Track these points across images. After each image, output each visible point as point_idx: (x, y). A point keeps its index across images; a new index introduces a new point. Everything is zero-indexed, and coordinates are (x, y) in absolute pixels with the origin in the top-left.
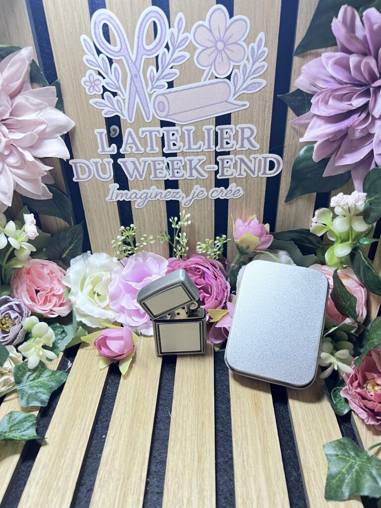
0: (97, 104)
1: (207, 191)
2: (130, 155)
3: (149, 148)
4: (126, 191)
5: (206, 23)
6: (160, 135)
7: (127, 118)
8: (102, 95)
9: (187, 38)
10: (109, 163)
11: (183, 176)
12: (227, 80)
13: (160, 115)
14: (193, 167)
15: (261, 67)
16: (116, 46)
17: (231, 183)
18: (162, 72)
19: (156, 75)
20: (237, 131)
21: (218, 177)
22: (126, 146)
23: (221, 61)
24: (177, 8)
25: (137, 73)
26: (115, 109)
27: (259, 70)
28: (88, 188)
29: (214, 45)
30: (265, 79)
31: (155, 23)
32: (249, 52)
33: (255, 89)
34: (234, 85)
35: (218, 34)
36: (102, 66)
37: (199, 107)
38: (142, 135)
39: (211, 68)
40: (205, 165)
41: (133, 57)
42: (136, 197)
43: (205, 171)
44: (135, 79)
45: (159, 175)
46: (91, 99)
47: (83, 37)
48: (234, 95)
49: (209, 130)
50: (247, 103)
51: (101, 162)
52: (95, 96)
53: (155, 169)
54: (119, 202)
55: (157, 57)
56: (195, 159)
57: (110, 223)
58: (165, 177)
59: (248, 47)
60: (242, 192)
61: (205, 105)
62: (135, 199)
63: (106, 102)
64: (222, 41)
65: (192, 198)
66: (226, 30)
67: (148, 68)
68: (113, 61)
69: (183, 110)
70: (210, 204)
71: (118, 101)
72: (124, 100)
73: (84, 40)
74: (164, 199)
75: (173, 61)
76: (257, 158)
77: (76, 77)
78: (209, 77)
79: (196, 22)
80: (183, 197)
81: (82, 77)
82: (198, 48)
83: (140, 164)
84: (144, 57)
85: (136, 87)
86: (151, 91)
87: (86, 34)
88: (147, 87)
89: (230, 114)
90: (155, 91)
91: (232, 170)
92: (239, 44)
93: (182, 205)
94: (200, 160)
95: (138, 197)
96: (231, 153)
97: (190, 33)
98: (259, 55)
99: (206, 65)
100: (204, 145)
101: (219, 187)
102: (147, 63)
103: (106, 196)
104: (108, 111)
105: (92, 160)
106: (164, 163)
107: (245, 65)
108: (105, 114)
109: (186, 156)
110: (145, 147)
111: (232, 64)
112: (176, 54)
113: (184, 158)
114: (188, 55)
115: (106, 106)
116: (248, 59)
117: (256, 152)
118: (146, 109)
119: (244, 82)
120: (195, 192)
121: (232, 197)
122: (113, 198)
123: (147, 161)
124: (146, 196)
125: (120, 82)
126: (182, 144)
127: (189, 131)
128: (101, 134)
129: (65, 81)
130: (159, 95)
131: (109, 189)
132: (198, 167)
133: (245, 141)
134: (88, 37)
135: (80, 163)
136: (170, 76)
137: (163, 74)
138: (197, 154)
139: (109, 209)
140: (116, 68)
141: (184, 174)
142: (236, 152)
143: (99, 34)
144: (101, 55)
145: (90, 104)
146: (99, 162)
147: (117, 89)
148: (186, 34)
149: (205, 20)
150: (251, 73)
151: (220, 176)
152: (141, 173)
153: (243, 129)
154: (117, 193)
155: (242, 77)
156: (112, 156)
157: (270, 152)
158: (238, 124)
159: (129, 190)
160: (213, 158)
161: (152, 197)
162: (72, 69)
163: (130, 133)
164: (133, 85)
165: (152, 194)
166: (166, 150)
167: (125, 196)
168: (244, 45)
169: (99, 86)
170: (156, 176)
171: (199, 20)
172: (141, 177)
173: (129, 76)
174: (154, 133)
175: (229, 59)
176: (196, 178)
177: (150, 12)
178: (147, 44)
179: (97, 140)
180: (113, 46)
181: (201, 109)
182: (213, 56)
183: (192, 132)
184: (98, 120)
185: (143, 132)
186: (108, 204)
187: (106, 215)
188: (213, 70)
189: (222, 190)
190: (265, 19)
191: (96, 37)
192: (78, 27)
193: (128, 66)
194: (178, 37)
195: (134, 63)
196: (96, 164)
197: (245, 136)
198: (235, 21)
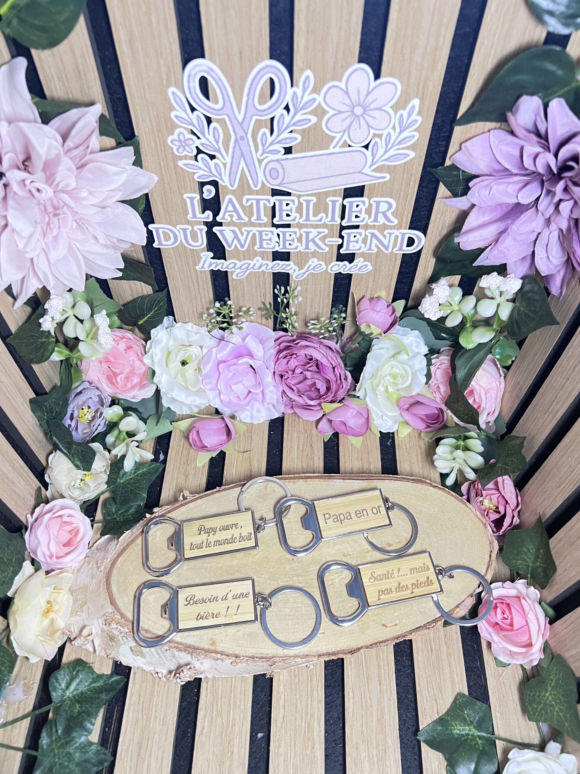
0: (188, 166)
1: (326, 265)
2: (229, 224)
3: (255, 217)
4: (223, 261)
5: (342, 85)
6: (270, 204)
7: (227, 183)
8: (196, 156)
9: (315, 99)
10: (201, 230)
11: (296, 248)
12: (364, 150)
13: (272, 183)
14: (310, 239)
15: (410, 137)
16: (217, 102)
17: (357, 258)
18: (278, 136)
19: (270, 139)
20: (370, 205)
21: (342, 251)
22: (225, 214)
23: (357, 128)
24: (303, 63)
25: (244, 135)
26: (211, 173)
27: (407, 140)
28: (173, 255)
29: (351, 109)
30: (414, 151)
31: (272, 80)
32: (395, 120)
33: (399, 161)
34: (372, 155)
35: (357, 97)
36: (196, 125)
37: (324, 176)
38: (247, 203)
39: (343, 135)
40: (326, 238)
41: (240, 118)
42: (234, 267)
43: (326, 245)
44: (240, 141)
45: (265, 245)
46: (180, 160)
47: (172, 89)
48: (371, 166)
49: (334, 203)
50: (388, 176)
51: (190, 228)
52: (186, 157)
53: (261, 240)
54: (212, 271)
55: (272, 119)
56: (314, 233)
57: (199, 292)
58: (274, 248)
59: (396, 114)
60: (370, 268)
61: (332, 175)
62: (233, 269)
63: (200, 164)
64: (362, 106)
65: (307, 271)
66: (368, 93)
67: (259, 130)
68: (212, 119)
69: (303, 179)
70: (328, 277)
71: (216, 164)
72: (225, 165)
73: (173, 93)
74: (271, 271)
75: (294, 125)
76: (393, 233)
77: (160, 135)
78: (340, 144)
79: (329, 82)
80: (295, 270)
81: (169, 135)
82: (328, 112)
83: (242, 234)
84: (255, 118)
85: (241, 150)
86: (261, 156)
87: (176, 86)
88: (257, 150)
89: (364, 186)
90: (267, 157)
91: (360, 244)
92: (384, 111)
93: (294, 277)
94: (319, 233)
95: (237, 267)
96: (360, 227)
97: (319, 94)
98: (410, 124)
99: (338, 131)
100: (327, 217)
101: (342, 261)
102: (259, 125)
103: (195, 264)
104: (201, 175)
105: (179, 227)
106: (273, 234)
107: (389, 134)
108: (199, 178)
109: (302, 228)
110: (250, 215)
111: (372, 131)
112: (298, 117)
113: (300, 230)
114: (314, 119)
115: (200, 169)
116: (394, 128)
117: (391, 228)
118: (254, 175)
119: (386, 152)
120: (310, 265)
121: (357, 272)
122: (204, 267)
123: (251, 231)
124: (248, 266)
125: (220, 144)
126: (298, 216)
127: (308, 202)
128: (192, 199)
129: (144, 137)
130: (272, 161)
131: (200, 258)
132: (317, 240)
133: (380, 216)
134: (179, 89)
135: (163, 228)
136: (288, 141)
137: (280, 138)
138: (317, 226)
139: (199, 277)
140: (215, 128)
141: (297, 246)
142: (367, 227)
143: (195, 89)
144: (195, 113)
145: (178, 166)
146: (188, 229)
147: (215, 151)
148: (315, 96)
149: (340, 81)
150: (396, 143)
151: (344, 251)
152: (243, 243)
153: (378, 203)
154: (211, 262)
155: (384, 146)
156: (206, 224)
157: (410, 228)
158: (373, 197)
159: (226, 260)
160: (337, 231)
161: (255, 268)
162: (154, 125)
163: (230, 201)
164: (237, 147)
165: (255, 264)
166: (276, 221)
167: (220, 265)
168: (392, 112)
169: (191, 146)
170: (261, 246)
171: (333, 79)
172: (242, 246)
173: (233, 137)
174: (262, 202)
175: (369, 126)
176: (313, 250)
177: (266, 67)
178: (260, 103)
179: (186, 204)
180: (213, 103)
181: (326, 179)
182: (349, 121)
183: (311, 204)
184: (189, 183)
185: (248, 200)
186: (199, 273)
187: (196, 284)
188: (346, 137)
189: (345, 265)
190: (422, 84)
191: (190, 92)
192: (164, 77)
193: (233, 126)
194: (302, 98)
195: (241, 124)
196: (185, 230)
197: (381, 210)
198: (381, 84)
